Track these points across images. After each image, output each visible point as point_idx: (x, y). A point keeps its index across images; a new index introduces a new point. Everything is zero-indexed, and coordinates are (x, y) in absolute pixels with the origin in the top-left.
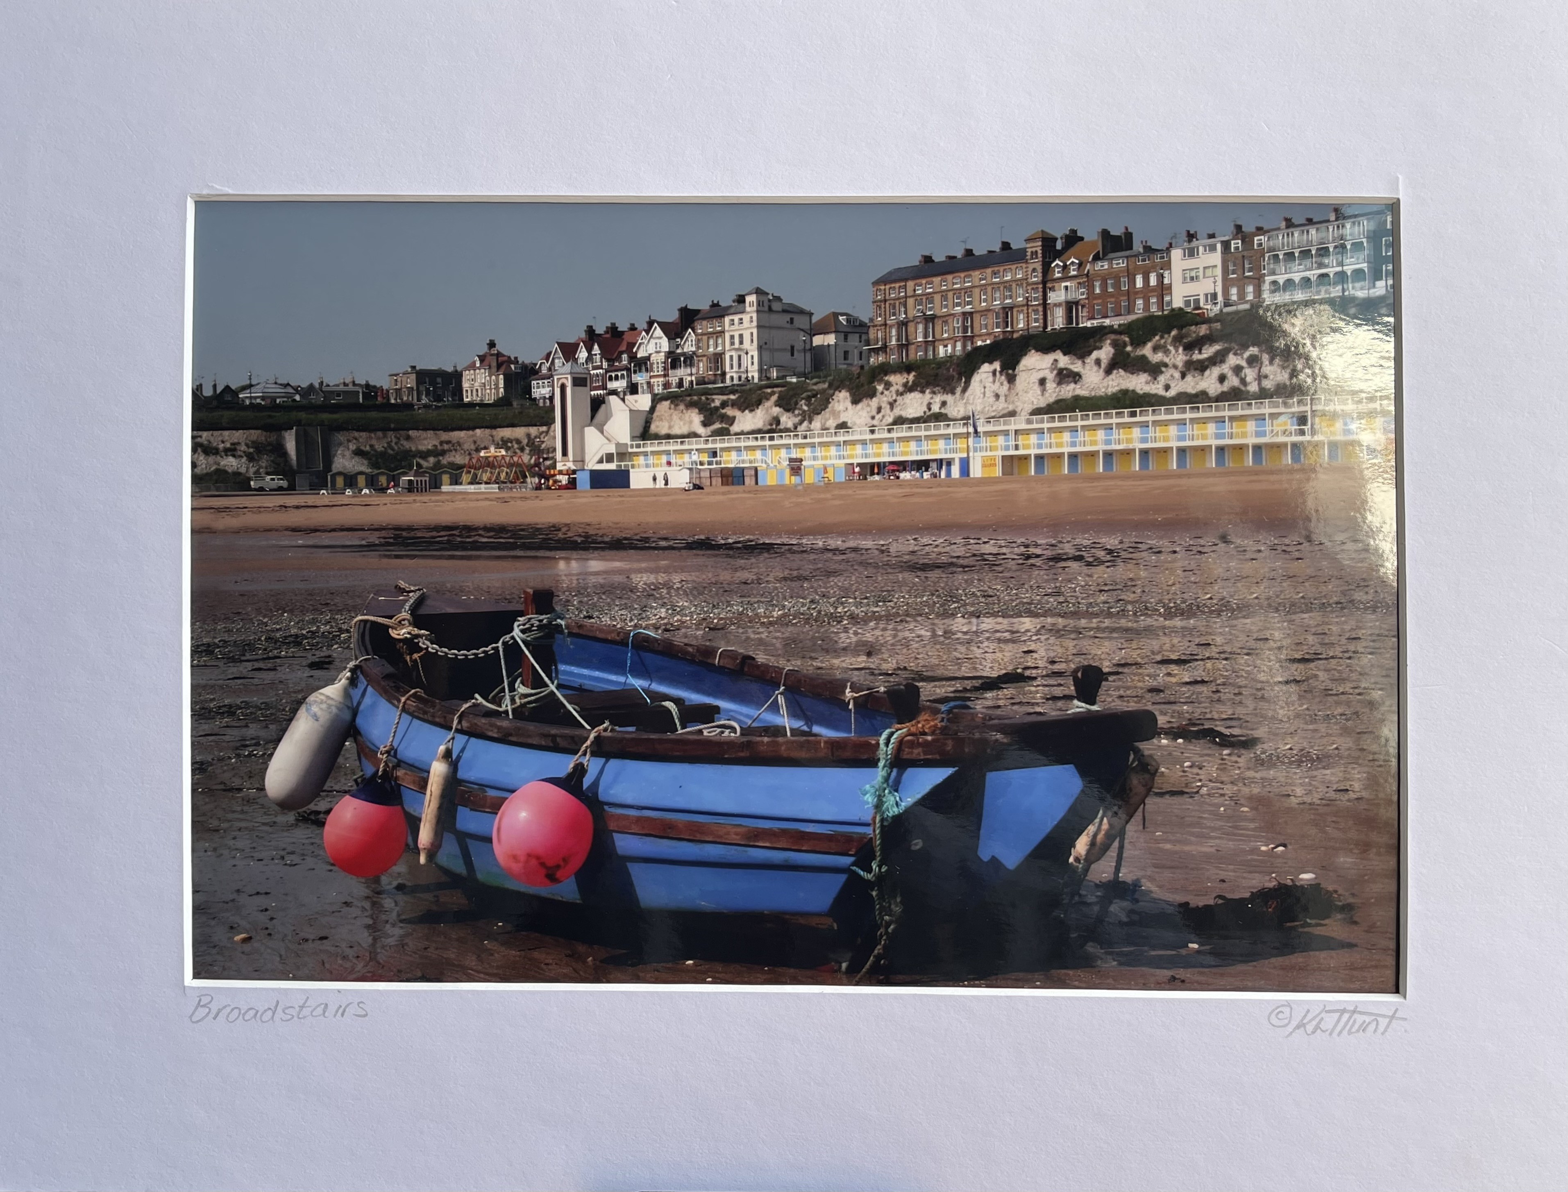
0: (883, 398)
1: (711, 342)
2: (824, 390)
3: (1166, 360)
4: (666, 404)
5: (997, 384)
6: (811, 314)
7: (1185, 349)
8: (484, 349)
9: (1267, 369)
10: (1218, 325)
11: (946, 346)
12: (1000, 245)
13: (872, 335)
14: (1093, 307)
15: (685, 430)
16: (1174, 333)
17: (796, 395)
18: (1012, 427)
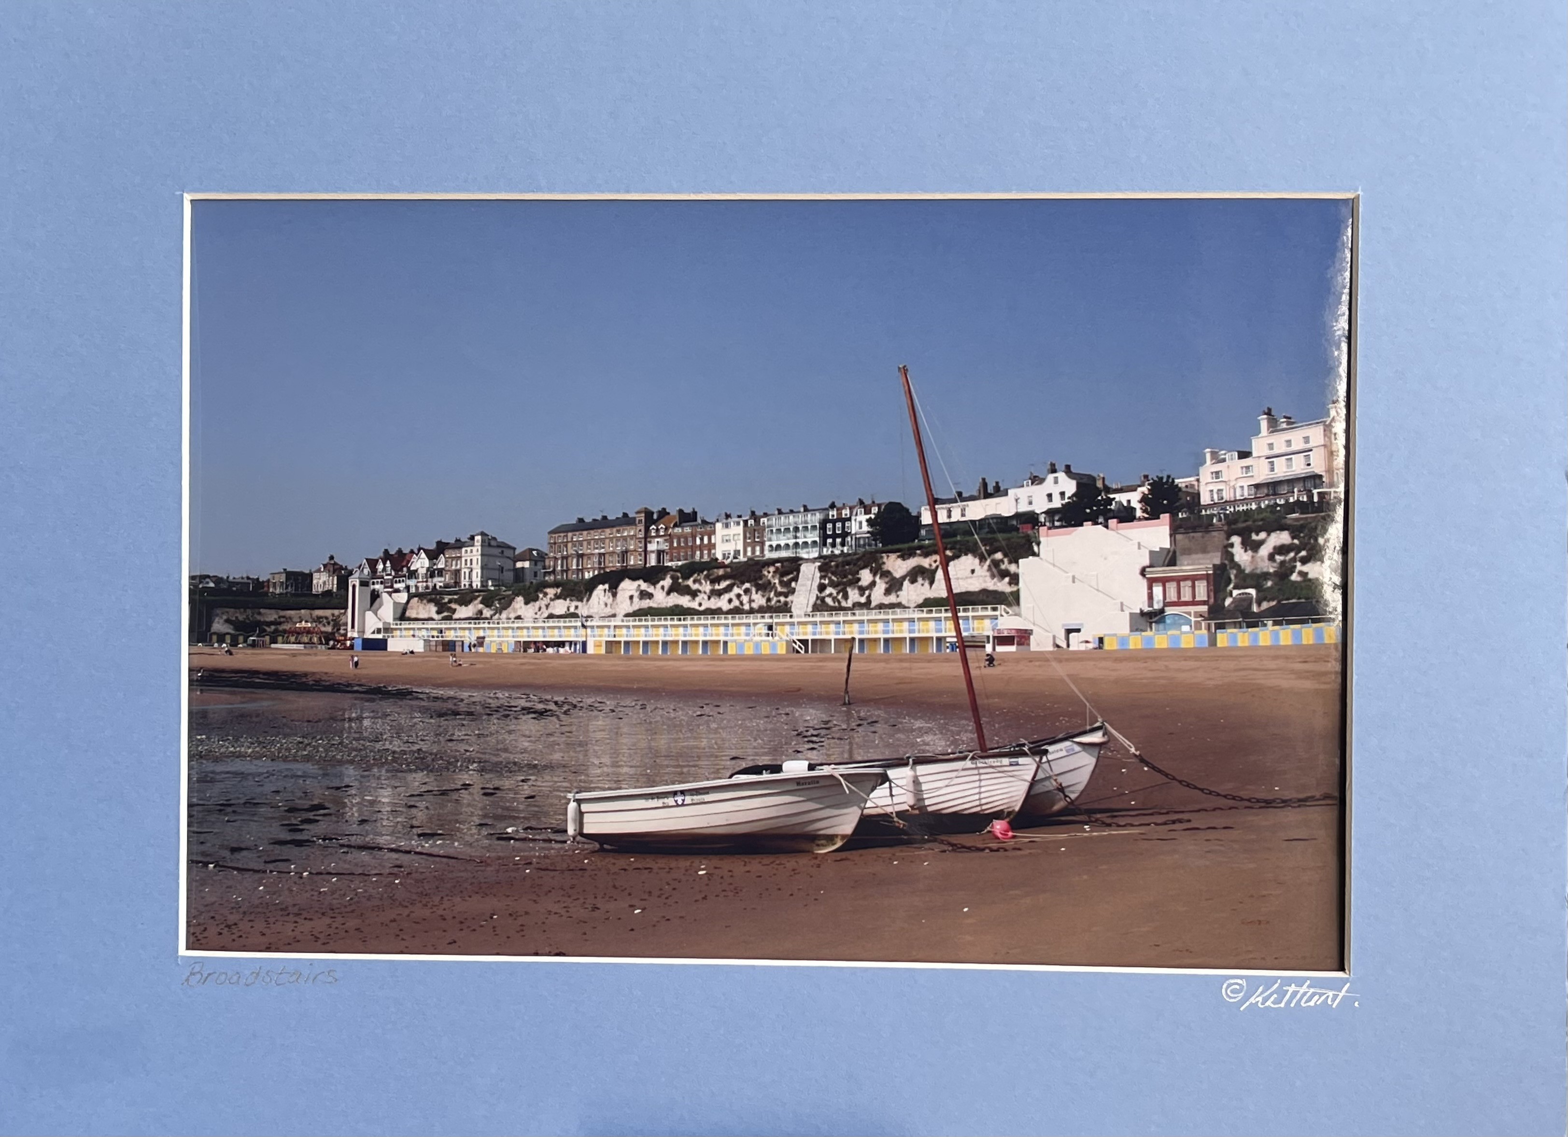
0: (542, 602)
1: (454, 562)
2: (508, 596)
3: (700, 588)
4: (416, 599)
5: (606, 597)
6: (514, 549)
7: (711, 582)
8: (326, 561)
9: (754, 596)
10: (729, 570)
11: (589, 572)
12: (622, 515)
13: (547, 563)
14: (673, 553)
15: (425, 616)
16: (705, 573)
17: (492, 597)
18: (612, 624)
